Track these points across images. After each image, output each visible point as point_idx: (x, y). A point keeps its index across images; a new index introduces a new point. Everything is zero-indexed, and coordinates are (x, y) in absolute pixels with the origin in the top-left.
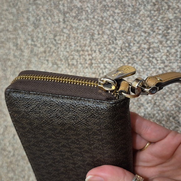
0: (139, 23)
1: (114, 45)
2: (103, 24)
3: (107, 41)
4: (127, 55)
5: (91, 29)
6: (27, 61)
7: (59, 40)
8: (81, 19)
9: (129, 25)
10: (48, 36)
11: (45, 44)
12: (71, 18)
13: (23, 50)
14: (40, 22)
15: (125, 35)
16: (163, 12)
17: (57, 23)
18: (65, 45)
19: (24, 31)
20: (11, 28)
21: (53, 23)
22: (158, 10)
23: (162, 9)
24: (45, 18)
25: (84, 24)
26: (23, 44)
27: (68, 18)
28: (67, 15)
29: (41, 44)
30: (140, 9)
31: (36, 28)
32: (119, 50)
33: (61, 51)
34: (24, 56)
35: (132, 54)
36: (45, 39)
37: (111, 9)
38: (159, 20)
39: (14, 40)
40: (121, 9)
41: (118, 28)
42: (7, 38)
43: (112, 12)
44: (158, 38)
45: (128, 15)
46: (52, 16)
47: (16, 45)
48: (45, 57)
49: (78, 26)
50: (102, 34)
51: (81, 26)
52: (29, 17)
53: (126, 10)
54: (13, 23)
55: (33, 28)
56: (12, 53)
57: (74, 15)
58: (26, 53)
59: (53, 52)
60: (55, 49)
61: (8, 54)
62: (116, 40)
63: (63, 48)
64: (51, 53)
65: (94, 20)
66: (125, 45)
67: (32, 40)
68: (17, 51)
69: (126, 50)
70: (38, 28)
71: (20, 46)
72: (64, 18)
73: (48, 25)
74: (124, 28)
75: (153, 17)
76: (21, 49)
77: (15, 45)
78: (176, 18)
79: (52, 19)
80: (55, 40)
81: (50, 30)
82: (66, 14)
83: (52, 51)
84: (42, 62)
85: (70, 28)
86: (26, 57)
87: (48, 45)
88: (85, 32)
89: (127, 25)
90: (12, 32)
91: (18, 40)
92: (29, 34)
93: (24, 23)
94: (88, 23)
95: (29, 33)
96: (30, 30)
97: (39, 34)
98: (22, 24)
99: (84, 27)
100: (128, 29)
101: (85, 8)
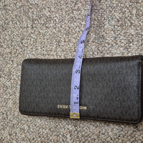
3: (72, 48)
5: (58, 36)
7: (25, 44)
8: (49, 26)
9: (94, 36)
10: (15, 39)
15: (90, 45)
16: (125, 28)
17: (25, 27)
23: (125, 25)
28: (36, 22)
43: (78, 23)
44: (120, 50)
48: (10, 58)
49: (46, 32)
50: (68, 42)
57: (43, 22)
60: (21, 51)
64: (17, 54)
65: (61, 29)
66: (89, 53)
75: (116, 31)
101: (53, 17)
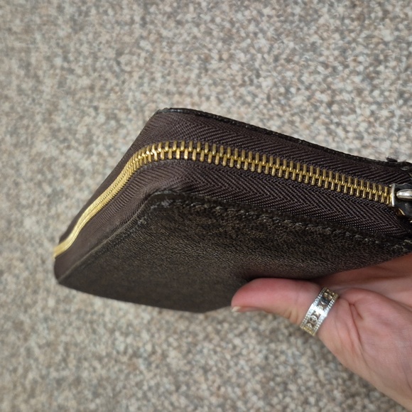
0: (313, 44)
1: (252, 88)
2: (233, 39)
3: (237, 78)
4: (281, 113)
5: (205, 46)
6: (48, 106)
7: (126, 65)
8: (184, 21)
9: (292, 45)
10: (103, 52)
11: (95, 70)
12: (160, 17)
13: (41, 78)
14: (87, 19)
15: (279, 68)
16: (370, 25)
17: (126, 24)
18: (141, 78)
19: (47, 36)
20: (17, 25)
21: (118, 23)
22: (361, 18)
23: (370, 18)
24: (101, 10)
25: (189, 34)
26: (42, 66)
27: (153, 16)
28: (152, 9)
29: (85, 68)
30: (320, 13)
31: (76, 32)
32: (262, 99)
33: (130, 89)
34: (42, 92)
35: (292, 112)
36: (96, 58)
37: (253, 6)
38: (360, 40)
39: (23, 54)
40: (277, 7)
41: (266, 49)
42: (7, 47)
43: (255, 13)
44: (353, 82)
45: (292, 22)
46: (117, 7)
47: (27, 66)
48: (91, 101)
49: (175, 35)
50: (227, 61)
51: (183, 37)
52: (63, 5)
53: (289, 10)
54: (24, 14)
55: (70, 30)
56: (15, 82)
57: (168, 9)
58: (48, 86)
59: (112, 89)
60: (117, 85)
61: (5, 84)
62: (258, 76)
63: (136, 83)
64: (106, 93)
65: (212, 26)
66: (278, 91)
67: (66, 59)
68: (26, 79)
69: (279, 103)
70: (81, 33)
71: (35, 68)
72: (145, 14)
73: (105, 27)
74: (280, 51)
75: (346, 33)
76: (36, 77)
77: (24, 65)
78: (398, 40)
79: (116, 13)
80: (119, 63)
81: (110, 39)
82: (149, 6)
83: (109, 86)
84: (83, 111)
85: (157, 40)
86: (46, 97)
87: (99, 72)
88: (190, 51)
89: (287, 46)
90: (19, 36)
91: (32, 54)
92: (58, 44)
93: (49, 16)
94: (199, 31)
95: (60, 41)
96: (61, 33)
97: (81, 45)
98: (45, 18)
99: (188, 39)
100: (289, 55)
